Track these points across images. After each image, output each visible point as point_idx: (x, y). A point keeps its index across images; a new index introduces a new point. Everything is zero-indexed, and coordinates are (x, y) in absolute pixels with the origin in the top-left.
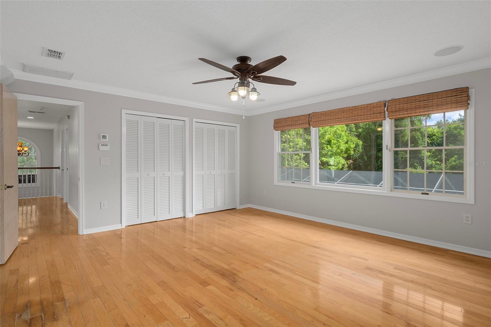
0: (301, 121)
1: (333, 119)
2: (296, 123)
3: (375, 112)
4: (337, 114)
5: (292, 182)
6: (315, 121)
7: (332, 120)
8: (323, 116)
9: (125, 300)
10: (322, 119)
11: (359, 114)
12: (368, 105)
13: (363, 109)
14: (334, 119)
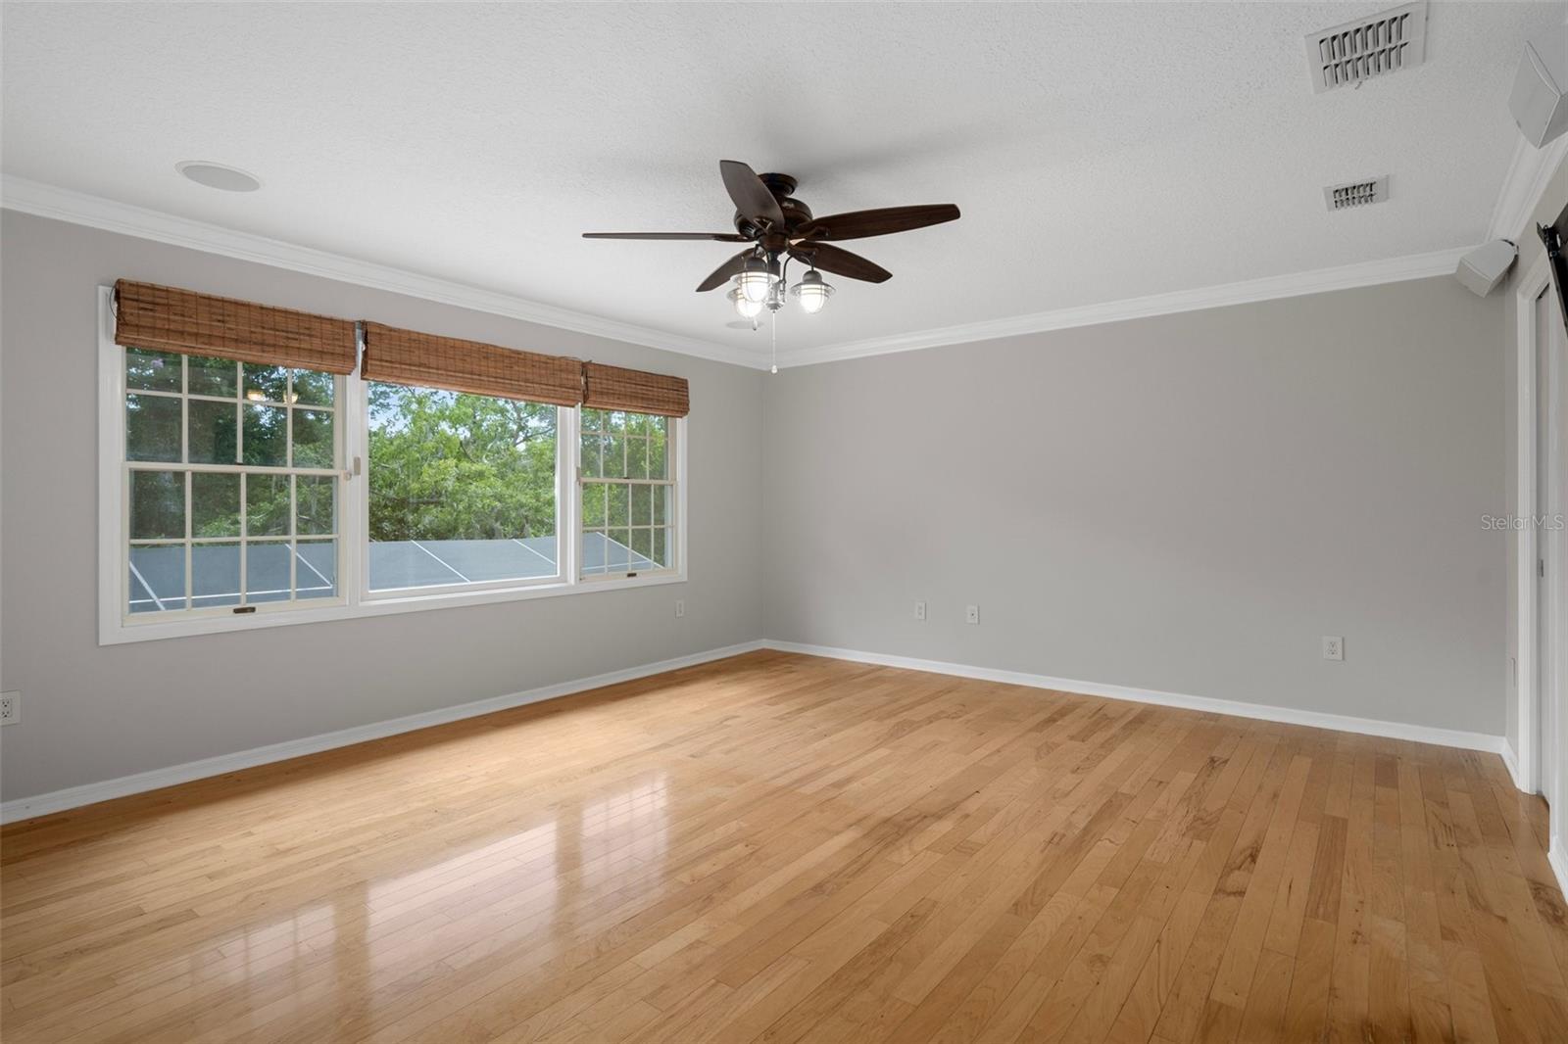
0: (316, 341)
1: (455, 372)
2: (295, 344)
3: (565, 382)
4: (468, 359)
5: (237, 611)
6: (389, 359)
7: (452, 374)
8: (419, 348)
9: (1158, 941)
10: (415, 359)
11: (530, 377)
12: (548, 358)
13: (537, 364)
14: (459, 372)
